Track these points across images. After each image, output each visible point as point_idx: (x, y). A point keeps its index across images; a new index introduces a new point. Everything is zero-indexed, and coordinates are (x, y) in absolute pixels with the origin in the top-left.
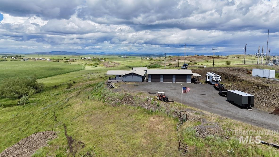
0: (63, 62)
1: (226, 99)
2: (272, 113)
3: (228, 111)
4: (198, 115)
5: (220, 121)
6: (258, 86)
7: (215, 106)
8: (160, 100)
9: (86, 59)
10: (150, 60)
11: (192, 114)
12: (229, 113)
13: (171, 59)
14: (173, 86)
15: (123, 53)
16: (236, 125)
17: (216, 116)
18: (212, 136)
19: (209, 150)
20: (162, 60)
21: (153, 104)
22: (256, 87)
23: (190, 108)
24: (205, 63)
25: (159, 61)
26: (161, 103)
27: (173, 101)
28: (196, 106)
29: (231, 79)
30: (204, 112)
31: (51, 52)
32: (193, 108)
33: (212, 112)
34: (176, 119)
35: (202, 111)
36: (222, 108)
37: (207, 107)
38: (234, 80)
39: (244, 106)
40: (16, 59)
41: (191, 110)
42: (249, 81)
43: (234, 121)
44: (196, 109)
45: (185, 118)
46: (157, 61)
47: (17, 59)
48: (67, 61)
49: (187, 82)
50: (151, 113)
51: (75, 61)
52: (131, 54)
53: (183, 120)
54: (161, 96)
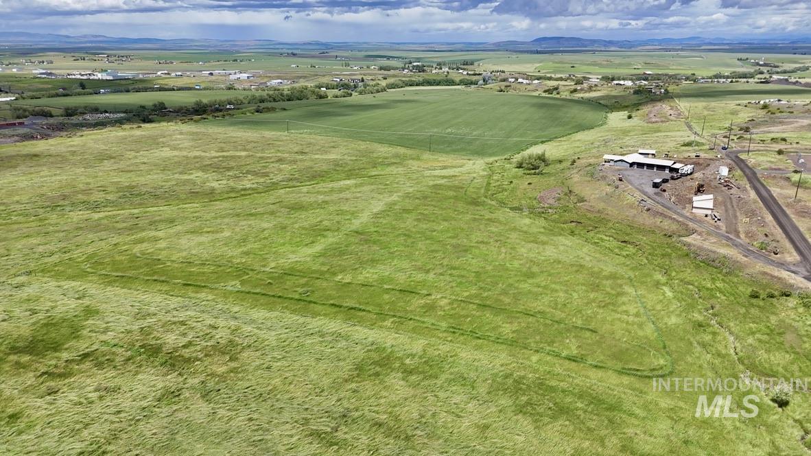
31: (535, 41)
40: (468, 74)
47: (470, 75)
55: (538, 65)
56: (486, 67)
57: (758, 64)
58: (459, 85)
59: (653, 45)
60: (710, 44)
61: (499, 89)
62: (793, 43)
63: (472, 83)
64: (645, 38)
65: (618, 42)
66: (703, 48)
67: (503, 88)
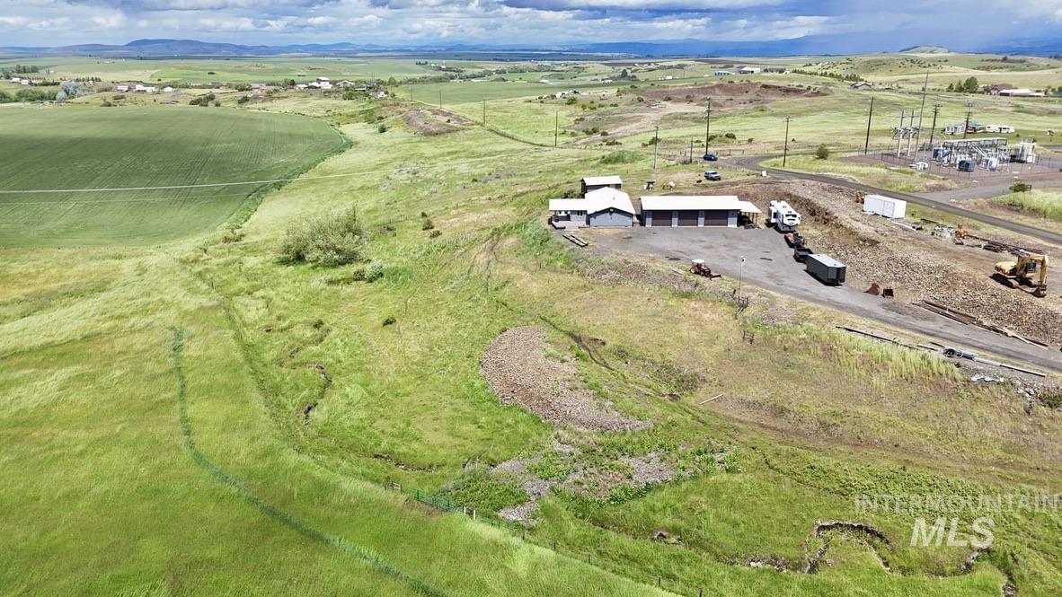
0: (232, 99)
1: (805, 267)
2: (867, 292)
3: (806, 290)
4: (763, 298)
5: (793, 305)
6: (864, 241)
7: (788, 282)
8: (696, 273)
9: (316, 88)
10: (569, 104)
11: (754, 296)
12: (806, 293)
13: (641, 100)
14: (704, 239)
15: (428, 47)
16: (814, 310)
17: (788, 299)
18: (784, 323)
19: (779, 337)
20: (612, 105)
21: (686, 281)
22: (861, 242)
23: (749, 287)
24: (757, 116)
25: (600, 106)
26: (702, 279)
27: (720, 276)
28: (758, 284)
29: (820, 217)
30: (772, 293)
32: (754, 287)
33: (783, 292)
34: (731, 305)
35: (767, 291)
36: (798, 286)
37: (774, 284)
38: (826, 222)
39: (830, 281)
40: (31, 84)
41: (752, 290)
42: (850, 229)
43: (812, 305)
44: (759, 289)
45: (745, 303)
46: (595, 108)
47: (36, 85)
48: (246, 99)
49: (729, 226)
50: (688, 295)
51: (279, 98)
52: (459, 49)
53: (744, 306)
54: (698, 266)
55: (154, 72)
56: (65, 74)
57: (440, 69)
58: (17, 101)
59: (298, 52)
60: (364, 51)
61: (102, 102)
62: (449, 49)
63: (43, 98)
64: (286, 44)
65: (253, 48)
66: (359, 55)
67: (111, 101)
